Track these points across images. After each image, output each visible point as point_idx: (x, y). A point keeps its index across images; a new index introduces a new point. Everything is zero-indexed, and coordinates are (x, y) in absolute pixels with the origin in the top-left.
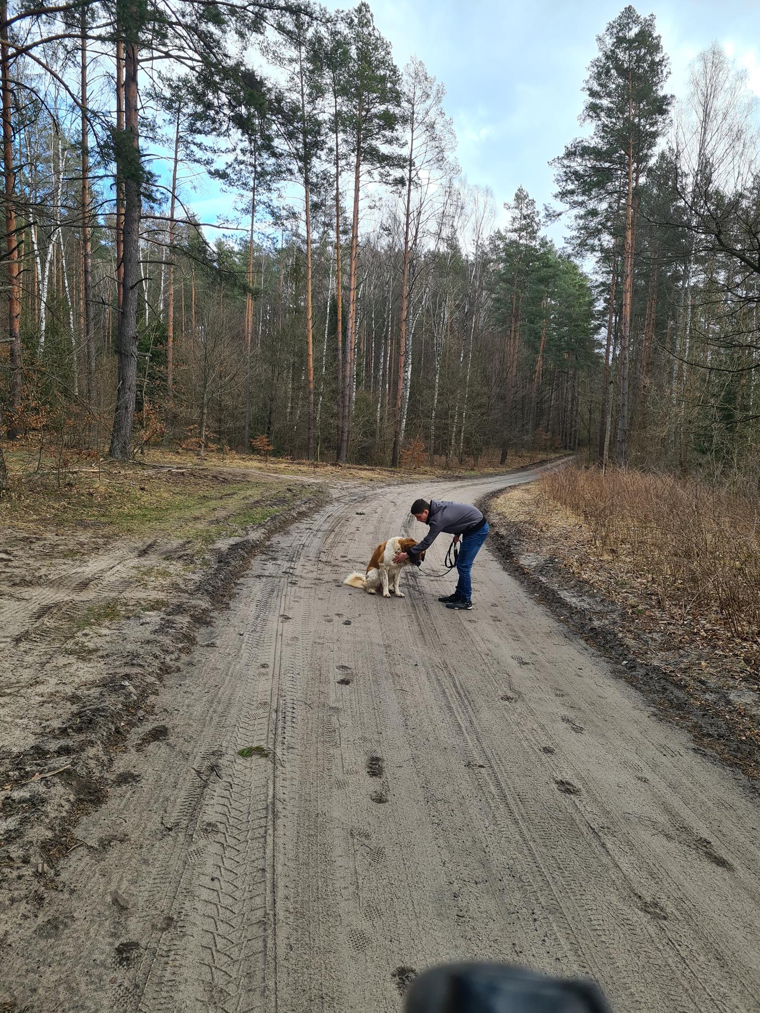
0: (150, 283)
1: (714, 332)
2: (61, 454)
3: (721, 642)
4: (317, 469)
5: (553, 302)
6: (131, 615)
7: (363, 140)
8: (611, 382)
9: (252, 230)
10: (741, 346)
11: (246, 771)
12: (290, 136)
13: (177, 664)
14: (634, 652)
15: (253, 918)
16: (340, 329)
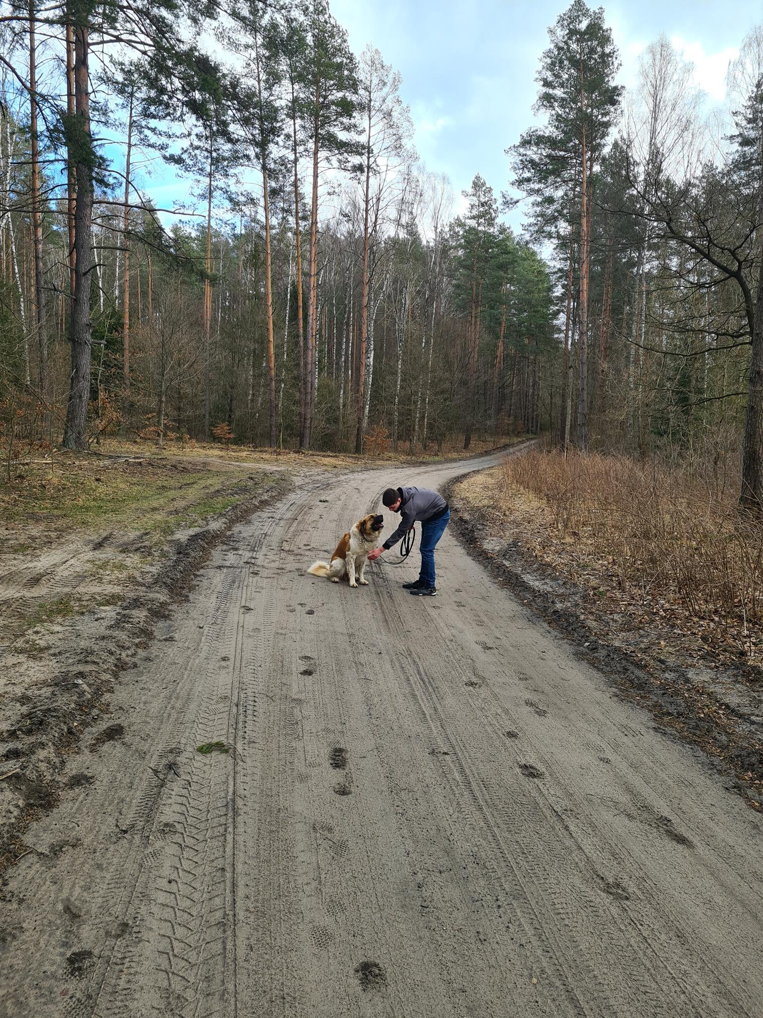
0: (104, 269)
1: (668, 317)
2: (11, 445)
3: (679, 622)
4: (279, 457)
5: (512, 288)
6: (85, 610)
7: (321, 126)
8: (570, 367)
9: (209, 216)
10: (694, 331)
11: (206, 768)
12: (246, 122)
13: (134, 660)
14: (596, 633)
15: (212, 919)
16: (301, 316)
